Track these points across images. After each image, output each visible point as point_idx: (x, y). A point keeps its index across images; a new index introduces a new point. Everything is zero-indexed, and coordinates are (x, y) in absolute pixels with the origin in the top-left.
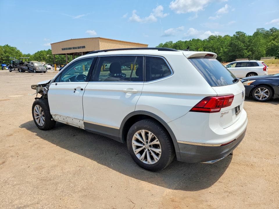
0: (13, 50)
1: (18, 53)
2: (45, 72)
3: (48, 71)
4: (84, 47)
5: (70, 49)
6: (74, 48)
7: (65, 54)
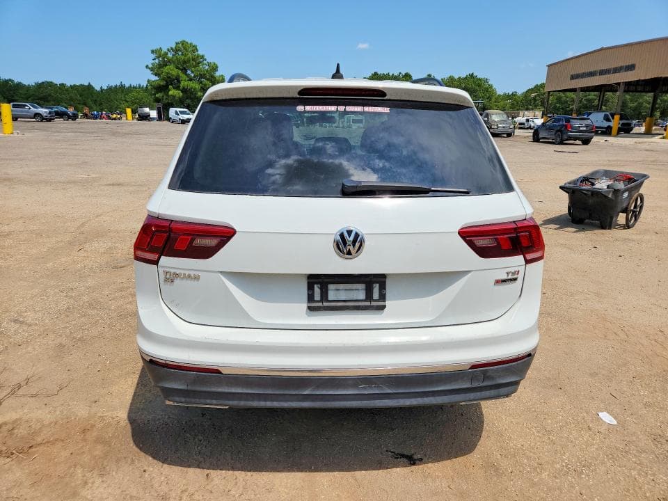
0: (479, 85)
1: (487, 91)
2: (509, 135)
3: (517, 132)
4: (631, 68)
5: (592, 74)
6: (602, 72)
7: (574, 90)
